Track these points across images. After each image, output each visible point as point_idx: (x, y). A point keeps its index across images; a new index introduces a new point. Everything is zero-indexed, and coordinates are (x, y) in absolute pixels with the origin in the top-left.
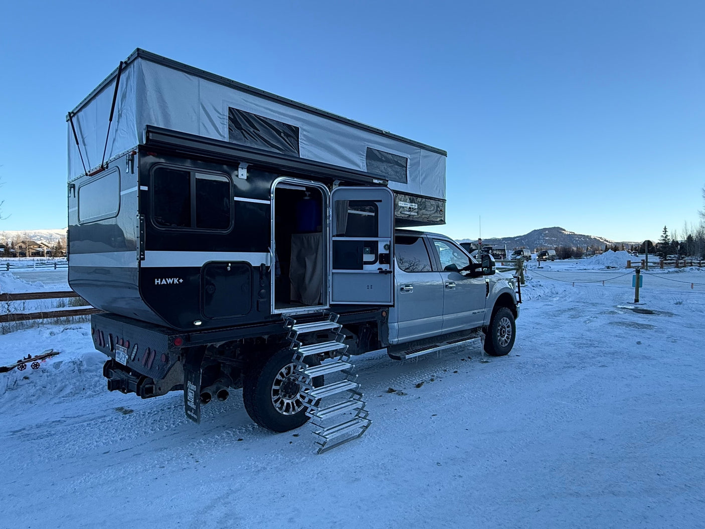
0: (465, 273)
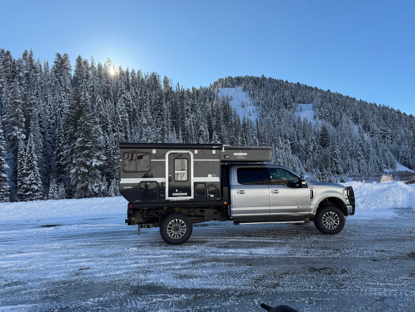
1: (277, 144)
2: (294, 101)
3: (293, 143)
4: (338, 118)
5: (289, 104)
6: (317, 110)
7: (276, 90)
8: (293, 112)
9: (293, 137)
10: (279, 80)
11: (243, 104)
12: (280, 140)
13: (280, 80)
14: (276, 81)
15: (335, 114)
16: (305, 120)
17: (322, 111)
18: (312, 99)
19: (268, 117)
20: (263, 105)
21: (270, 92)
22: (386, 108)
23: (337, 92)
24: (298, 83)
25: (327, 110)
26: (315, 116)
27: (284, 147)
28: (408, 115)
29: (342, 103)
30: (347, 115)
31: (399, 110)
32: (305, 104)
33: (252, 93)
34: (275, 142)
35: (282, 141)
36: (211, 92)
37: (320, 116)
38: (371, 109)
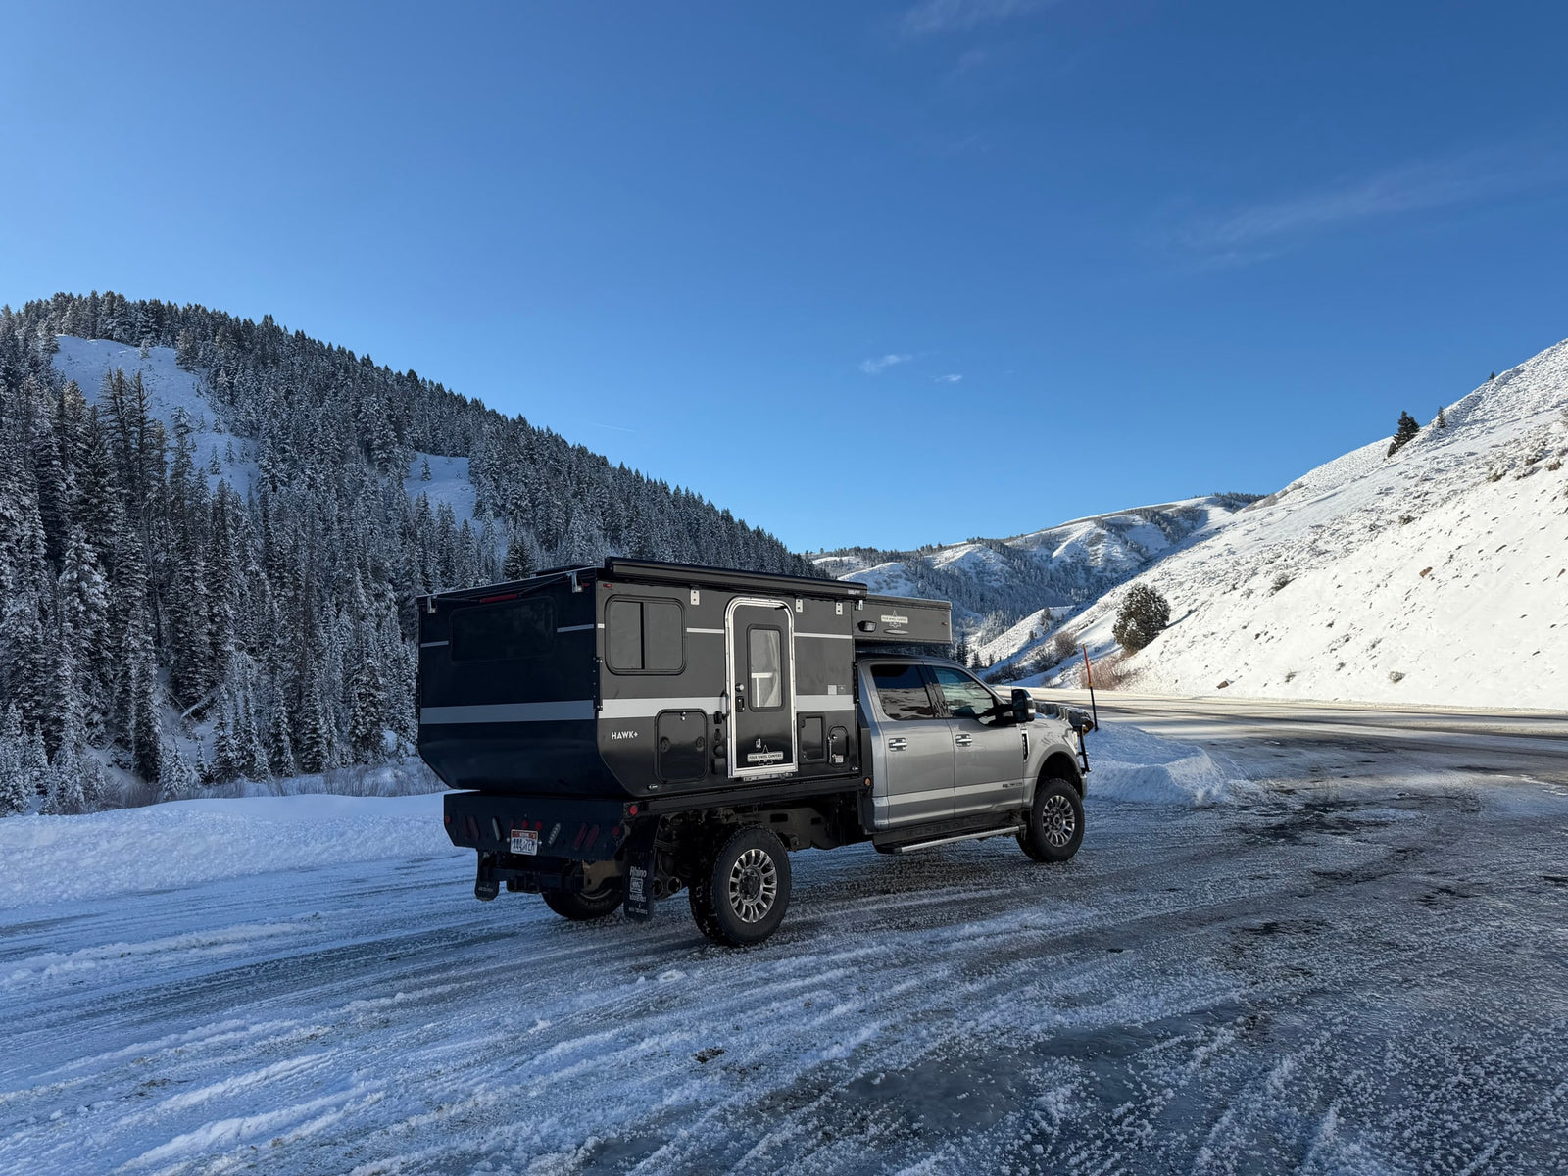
0: (985, 721)
1: (345, 597)
2: (400, 437)
3: (407, 599)
4: (557, 520)
5: (380, 447)
6: (489, 484)
7: (328, 387)
8: (400, 478)
9: (409, 574)
10: (335, 348)
11: (183, 421)
12: (360, 584)
13: (342, 351)
14: (326, 352)
15: (548, 504)
16: (446, 516)
17: (505, 490)
18: (468, 441)
19: (299, 488)
20: (273, 438)
21: (304, 390)
22: (694, 501)
23: (548, 430)
24: (412, 374)
25: (523, 488)
26: (479, 505)
27: (373, 613)
28: (751, 529)
29: (570, 468)
30: (586, 512)
31: (728, 512)
32: (440, 457)
33: (223, 379)
34: (337, 589)
35: (364, 586)
36: (16, 345)
37: (496, 504)
38: (653, 499)
